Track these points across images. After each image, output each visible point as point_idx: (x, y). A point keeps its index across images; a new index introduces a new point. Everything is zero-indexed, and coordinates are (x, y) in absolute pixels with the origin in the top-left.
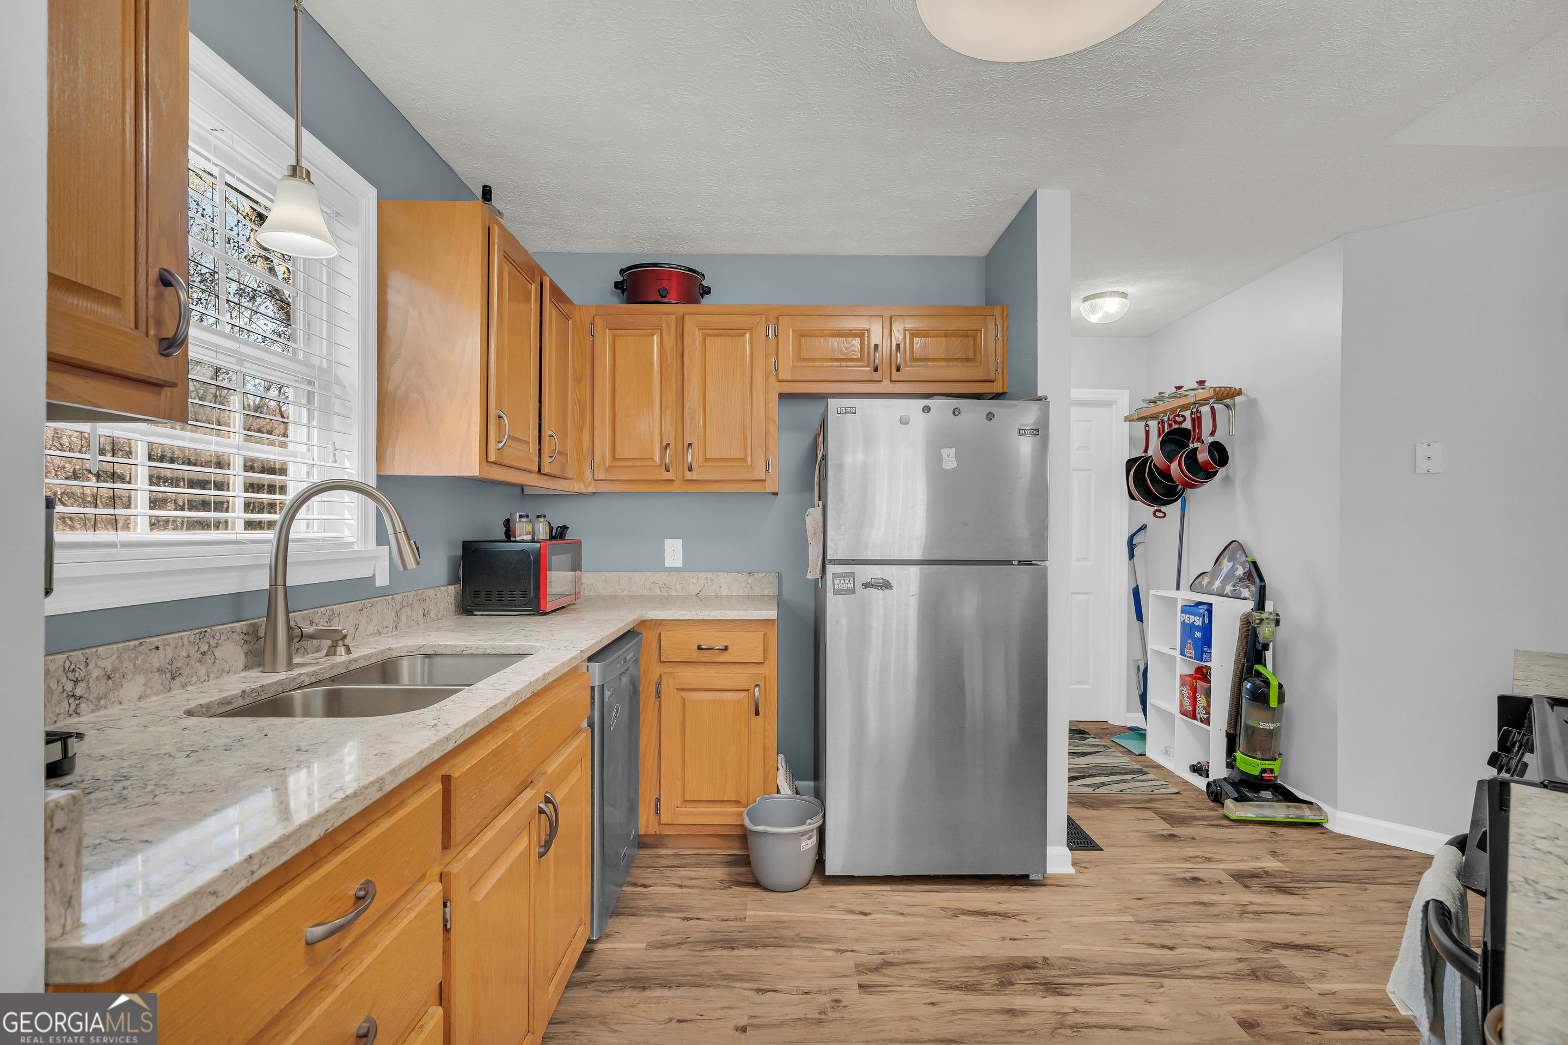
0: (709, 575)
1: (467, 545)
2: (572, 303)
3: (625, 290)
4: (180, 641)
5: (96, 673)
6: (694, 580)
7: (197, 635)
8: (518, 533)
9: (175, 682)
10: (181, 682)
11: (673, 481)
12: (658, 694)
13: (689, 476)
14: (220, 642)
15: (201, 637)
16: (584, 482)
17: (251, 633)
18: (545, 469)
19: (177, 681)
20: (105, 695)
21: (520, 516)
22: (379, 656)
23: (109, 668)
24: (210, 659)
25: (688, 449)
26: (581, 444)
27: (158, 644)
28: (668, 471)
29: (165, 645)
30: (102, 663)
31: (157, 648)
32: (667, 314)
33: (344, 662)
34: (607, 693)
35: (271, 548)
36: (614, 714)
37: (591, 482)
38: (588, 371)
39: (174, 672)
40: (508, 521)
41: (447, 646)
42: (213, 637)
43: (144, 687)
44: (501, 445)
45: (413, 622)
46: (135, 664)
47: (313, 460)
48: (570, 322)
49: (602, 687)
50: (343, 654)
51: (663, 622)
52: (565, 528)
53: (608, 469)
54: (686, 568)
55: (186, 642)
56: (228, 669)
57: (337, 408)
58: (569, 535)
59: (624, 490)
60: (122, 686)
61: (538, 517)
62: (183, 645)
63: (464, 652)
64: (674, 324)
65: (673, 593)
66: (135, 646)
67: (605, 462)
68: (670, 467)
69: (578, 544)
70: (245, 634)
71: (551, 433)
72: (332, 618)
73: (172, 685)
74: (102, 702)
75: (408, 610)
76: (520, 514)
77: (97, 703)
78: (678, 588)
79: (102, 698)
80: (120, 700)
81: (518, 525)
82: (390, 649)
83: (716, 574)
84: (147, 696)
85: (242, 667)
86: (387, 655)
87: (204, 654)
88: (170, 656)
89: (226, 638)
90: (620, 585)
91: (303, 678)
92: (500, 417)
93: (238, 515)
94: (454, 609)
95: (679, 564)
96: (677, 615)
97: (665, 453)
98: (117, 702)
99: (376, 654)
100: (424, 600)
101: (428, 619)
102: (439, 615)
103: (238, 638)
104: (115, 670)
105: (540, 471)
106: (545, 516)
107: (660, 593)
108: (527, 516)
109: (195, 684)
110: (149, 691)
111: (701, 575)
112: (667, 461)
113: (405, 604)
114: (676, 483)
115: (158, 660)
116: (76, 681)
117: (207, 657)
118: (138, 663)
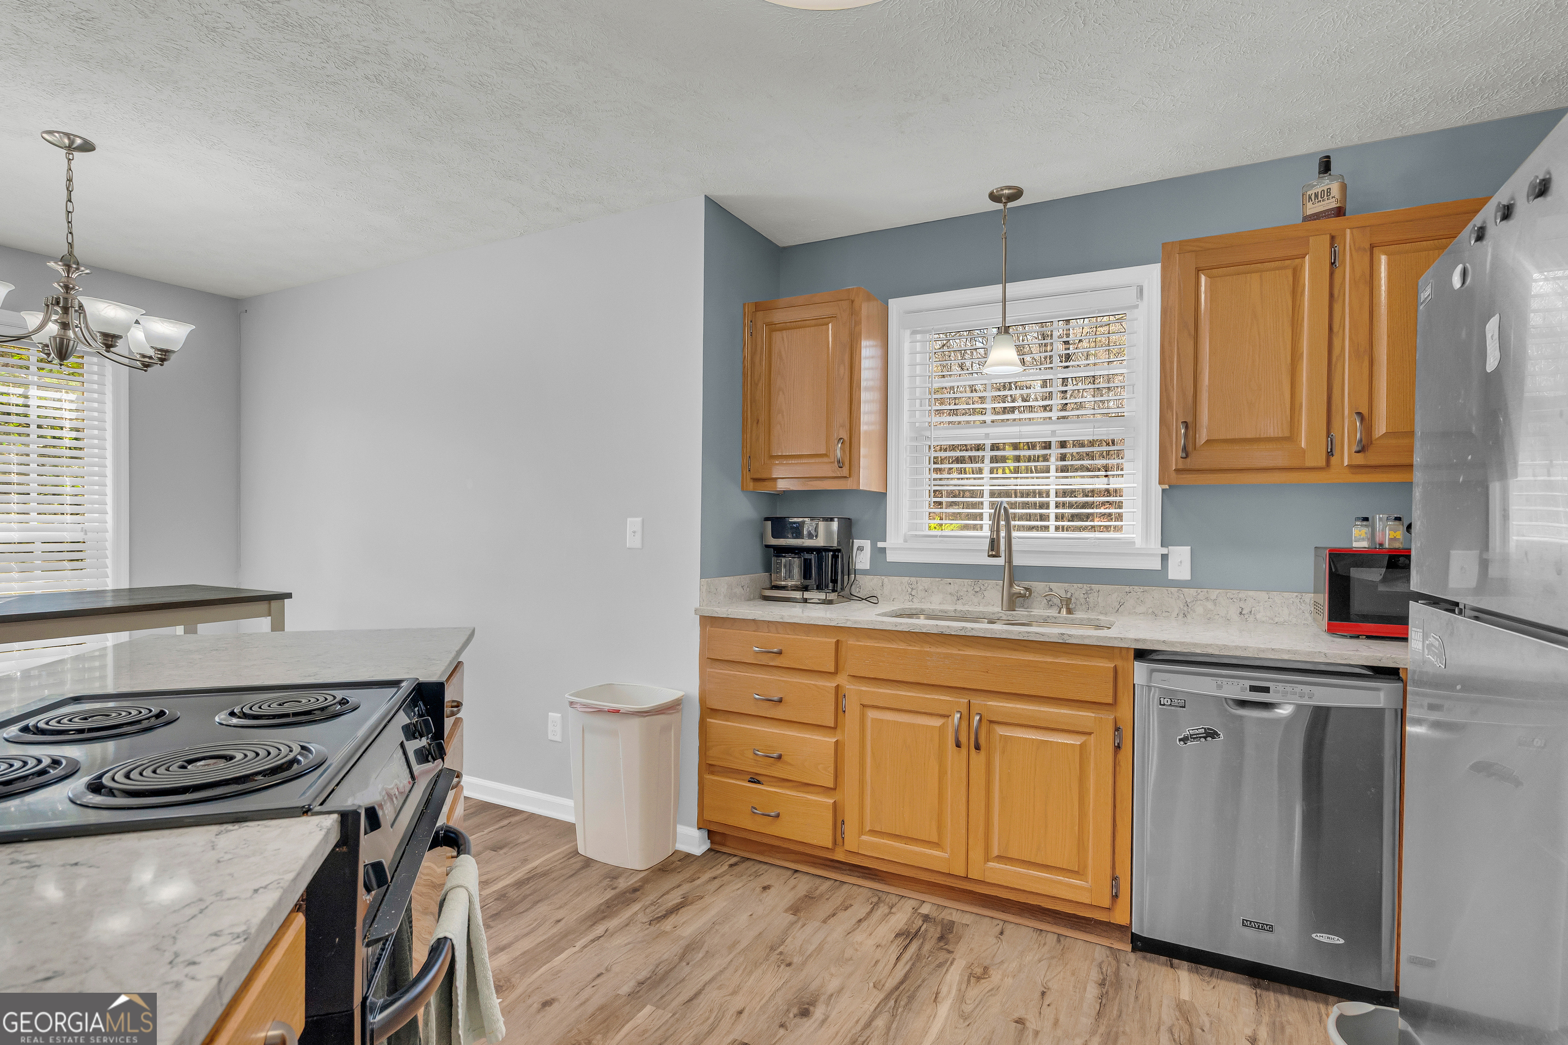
4: (963, 584)
5: (921, 588)
7: (974, 583)
14: (984, 588)
15: (976, 583)
19: (960, 601)
20: (925, 597)
23: (926, 588)
29: (955, 584)
30: (923, 584)
31: (950, 584)
39: (959, 597)
42: (983, 585)
43: (943, 600)
46: (938, 588)
55: (966, 584)
56: (993, 604)
60: (932, 596)
66: (940, 580)
73: (957, 602)
74: (923, 600)
80: (932, 602)
87: (977, 592)
88: (957, 589)
89: (992, 587)
100: (1242, 600)
104: (929, 588)
109: (971, 604)
110: (945, 602)
113: (1201, 597)
115: (951, 589)
116: (912, 589)
117: (979, 594)
118: (940, 588)
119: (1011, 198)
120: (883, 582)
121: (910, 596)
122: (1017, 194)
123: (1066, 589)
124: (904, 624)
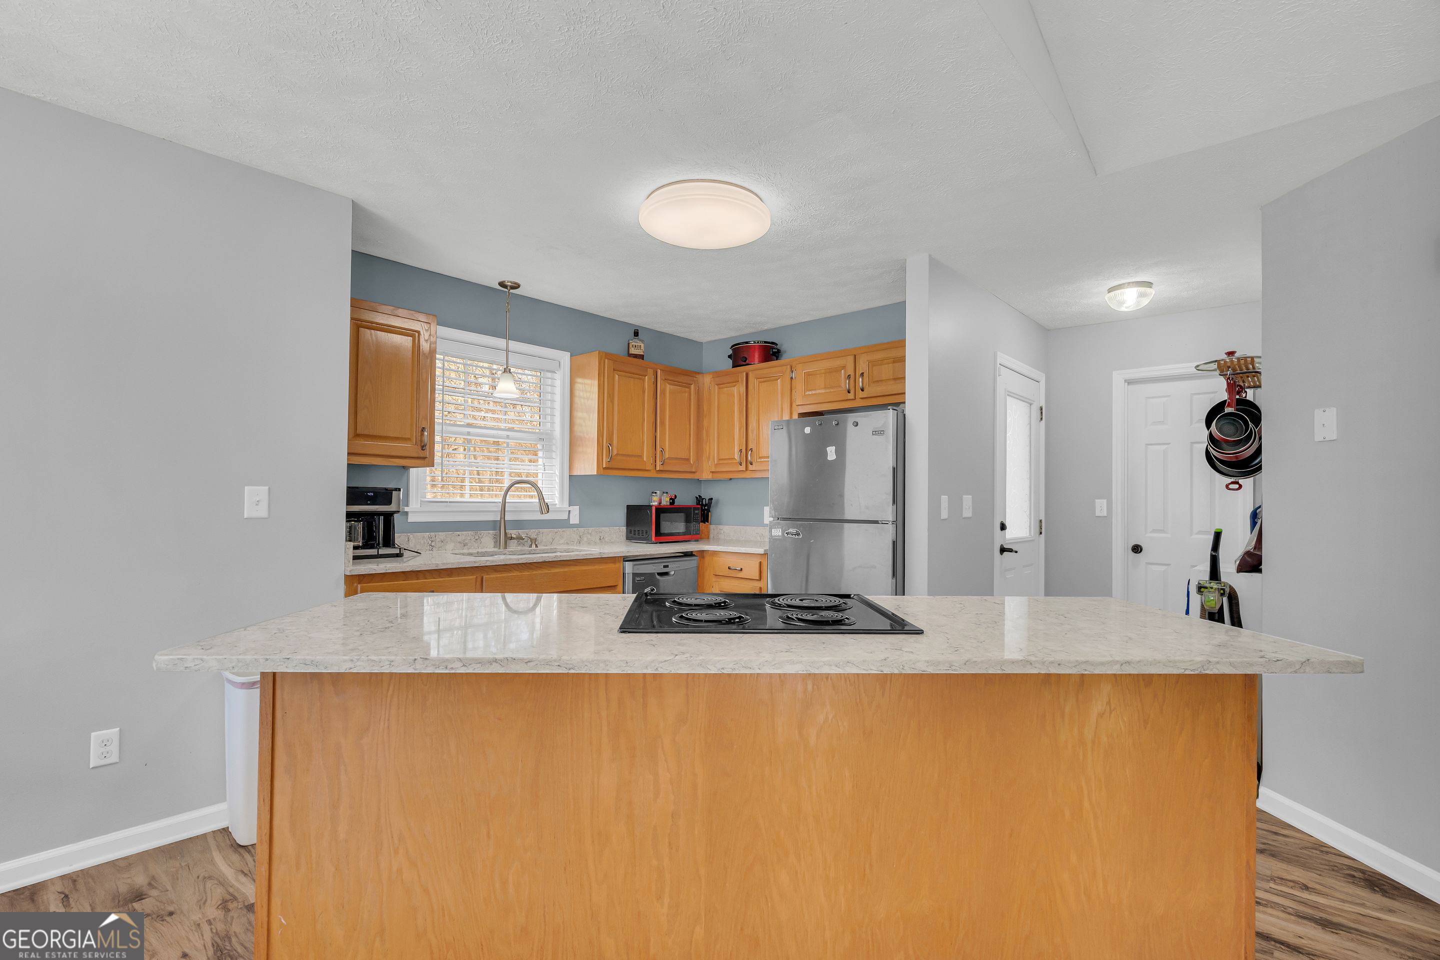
1: (628, 507)
3: (734, 359)
4: (467, 534)
8: (652, 501)
11: (744, 471)
13: (751, 468)
20: (441, 547)
25: (749, 452)
26: (706, 452)
28: (741, 465)
30: (440, 537)
32: (742, 372)
34: (638, 579)
37: (709, 474)
39: (465, 544)
42: (480, 534)
43: (454, 547)
45: (592, 541)
46: (451, 539)
55: (470, 535)
56: (486, 546)
60: (446, 545)
61: (663, 493)
64: (744, 378)
66: (451, 534)
70: (493, 536)
71: (661, 449)
73: (462, 547)
75: (590, 535)
77: (438, 549)
80: (445, 549)
81: (652, 497)
85: (493, 546)
87: (477, 539)
88: (464, 538)
89: (484, 536)
92: (608, 447)
94: (624, 539)
97: (739, 455)
100: (603, 531)
101: (603, 540)
102: (611, 540)
103: (490, 537)
104: (445, 540)
105: (656, 469)
106: (667, 493)
109: (473, 548)
112: (741, 459)
113: (588, 532)
114: (747, 472)
115: (459, 539)
117: (478, 541)
119: (513, 288)
120: (408, 538)
121: (430, 546)
122: (516, 286)
124: (524, 558)
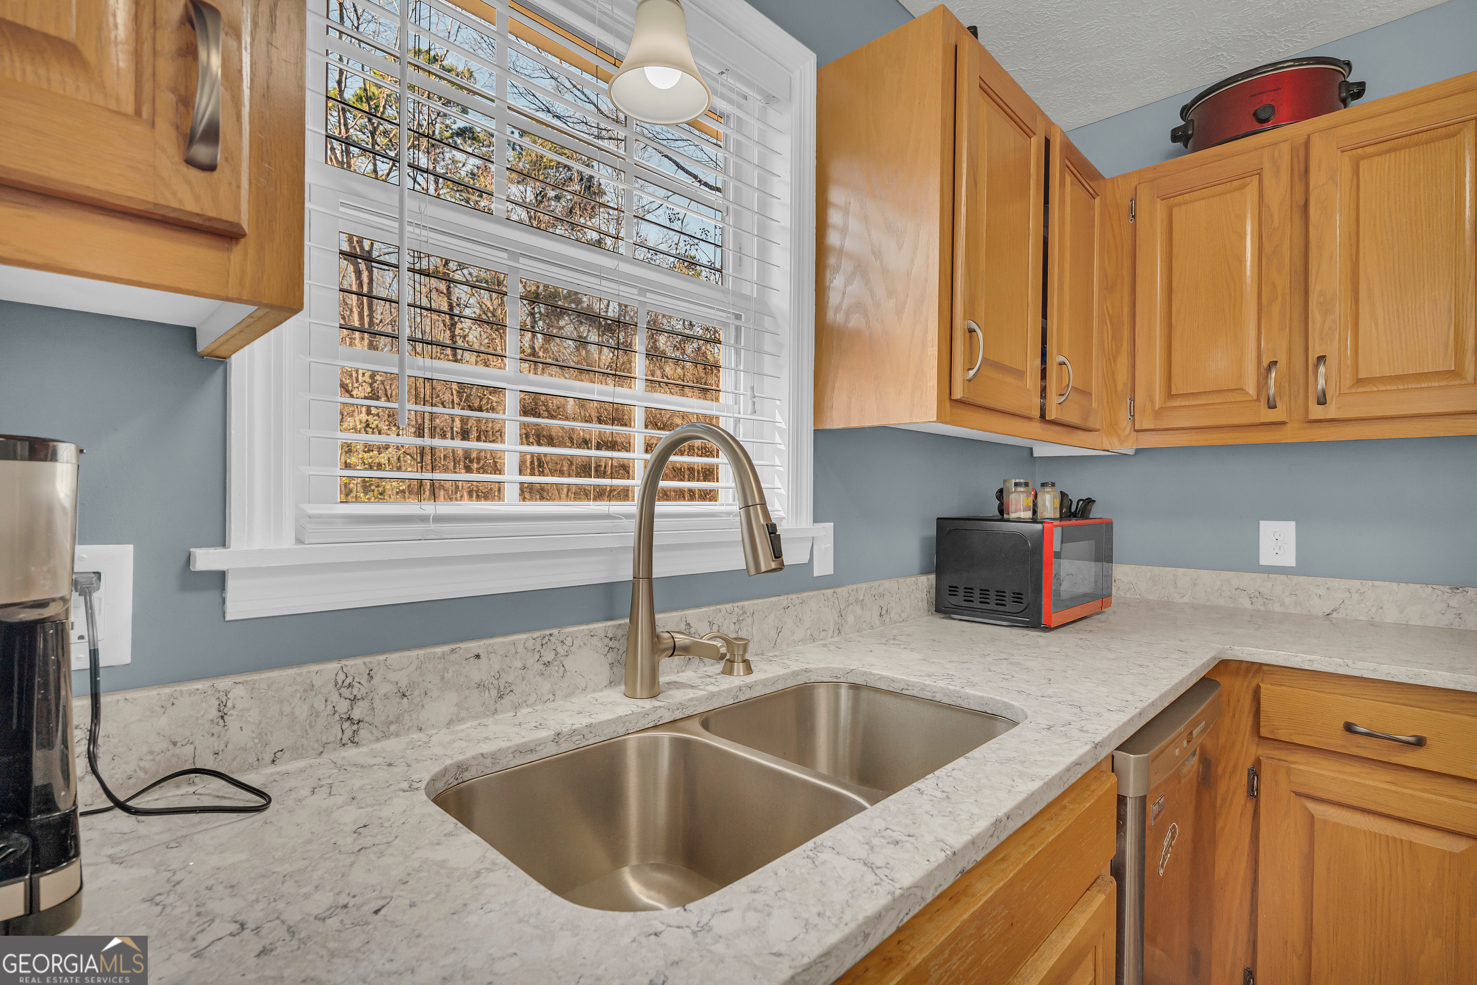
0: (1355, 584)
1: (942, 522)
2: (1102, 177)
3: (1191, 136)
4: (512, 648)
5: (385, 688)
6: (1322, 591)
7: (539, 640)
8: (1012, 507)
9: (503, 701)
10: (512, 701)
11: (1283, 423)
12: (1253, 792)
13: (1317, 412)
14: (572, 649)
15: (544, 642)
16: (1118, 435)
17: (619, 636)
18: (1052, 414)
19: (506, 701)
20: (398, 718)
21: (1016, 484)
22: (789, 681)
23: (404, 683)
24: (557, 671)
25: (1317, 366)
26: (1114, 380)
27: (478, 651)
28: (1272, 406)
29: (489, 653)
30: (392, 676)
31: (477, 656)
32: (1274, 144)
33: (730, 690)
34: (1152, 809)
35: (632, 526)
36: (1165, 844)
37: (1129, 434)
38: (1126, 271)
39: (502, 688)
40: (1000, 494)
41: (881, 677)
42: (562, 642)
43: (456, 708)
44: (972, 373)
45: (864, 624)
46: (443, 678)
47: (739, 413)
48: (1097, 200)
49: (1143, 801)
50: (742, 674)
51: (1265, 668)
52: (1089, 502)
53: (1158, 414)
54: (1304, 568)
55: (521, 648)
56: (584, 685)
57: (768, 346)
58: (1096, 512)
59: (1186, 444)
60: (423, 706)
61: (1043, 485)
62: (517, 653)
63: (905, 692)
64: (1286, 158)
65: (1277, 608)
66: (444, 654)
67: (1152, 402)
68: (1278, 400)
69: (1108, 525)
70: (611, 639)
71: (1061, 359)
72: (741, 618)
73: (498, 706)
74: (393, 728)
75: (858, 609)
76: (1017, 481)
77: (385, 729)
78: (1288, 600)
79: (392, 723)
80: (420, 725)
81: (1013, 496)
82: (806, 671)
83: (1370, 583)
84: (461, 720)
85: (607, 682)
86: (801, 680)
87: (547, 664)
88: (497, 667)
89: (582, 644)
90: (1176, 587)
91: (660, 713)
92: (971, 331)
93: (511, 477)
94: (926, 607)
95: (1290, 560)
96: (1297, 659)
97: (1267, 377)
98: (415, 728)
99: (784, 677)
100: (882, 595)
101: (888, 620)
102: (904, 615)
103: (600, 645)
104: (412, 685)
105: (1043, 416)
106: (1053, 485)
107: (1249, 606)
108: (1026, 484)
109: (534, 703)
110: (463, 714)
111: (1335, 582)
112: (1272, 391)
113: (852, 600)
114: (1288, 426)
115: (477, 672)
116: (354, 700)
117: (553, 668)
118: (448, 676)
121: (346, 725)
123: (711, 619)
